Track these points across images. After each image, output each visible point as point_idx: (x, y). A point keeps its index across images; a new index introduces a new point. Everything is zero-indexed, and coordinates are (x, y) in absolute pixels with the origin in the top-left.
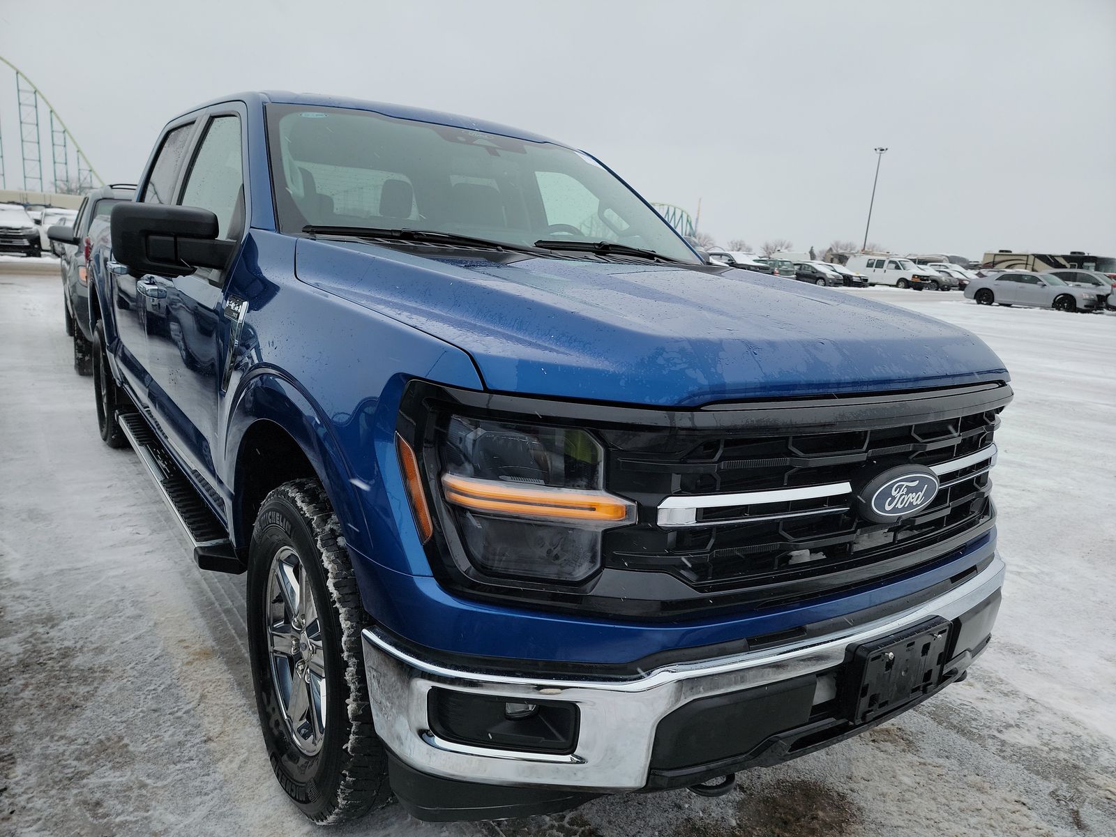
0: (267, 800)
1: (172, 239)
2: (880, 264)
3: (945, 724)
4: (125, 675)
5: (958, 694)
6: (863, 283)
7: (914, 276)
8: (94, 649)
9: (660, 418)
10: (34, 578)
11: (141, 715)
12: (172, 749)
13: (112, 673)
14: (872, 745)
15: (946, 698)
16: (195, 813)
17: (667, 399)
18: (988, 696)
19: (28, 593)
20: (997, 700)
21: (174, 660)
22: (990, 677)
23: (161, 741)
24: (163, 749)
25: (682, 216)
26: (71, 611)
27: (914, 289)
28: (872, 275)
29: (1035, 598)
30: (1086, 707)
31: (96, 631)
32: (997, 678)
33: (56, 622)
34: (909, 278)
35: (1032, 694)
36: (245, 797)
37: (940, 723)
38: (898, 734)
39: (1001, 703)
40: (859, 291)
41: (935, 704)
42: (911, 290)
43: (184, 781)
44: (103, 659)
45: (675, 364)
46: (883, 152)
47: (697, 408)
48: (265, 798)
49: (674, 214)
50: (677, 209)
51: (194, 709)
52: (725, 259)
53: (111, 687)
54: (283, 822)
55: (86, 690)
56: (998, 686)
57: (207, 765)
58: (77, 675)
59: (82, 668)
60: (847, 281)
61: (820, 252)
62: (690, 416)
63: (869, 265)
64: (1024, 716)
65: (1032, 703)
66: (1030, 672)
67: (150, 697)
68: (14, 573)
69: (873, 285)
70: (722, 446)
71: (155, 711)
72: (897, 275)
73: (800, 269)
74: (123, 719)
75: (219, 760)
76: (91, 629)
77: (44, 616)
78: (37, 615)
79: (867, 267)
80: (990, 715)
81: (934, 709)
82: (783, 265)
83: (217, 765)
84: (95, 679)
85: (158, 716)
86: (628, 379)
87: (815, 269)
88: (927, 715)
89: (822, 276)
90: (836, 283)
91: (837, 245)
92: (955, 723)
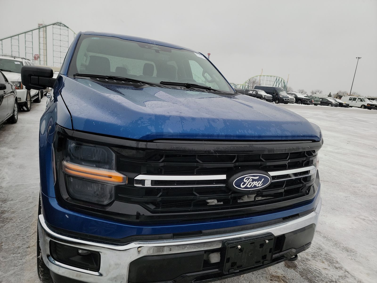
0: (35, 271)
1: (37, 77)
2: (355, 99)
3: (304, 277)
4: (16, 222)
5: (316, 265)
6: (347, 106)
7: (368, 104)
8: (12, 212)
9: (133, 144)
10: (8, 186)
11: (13, 235)
12: (15, 249)
13: (13, 220)
14: (270, 282)
15: (310, 266)
16: (9, 272)
17: (137, 137)
18: (329, 268)
19: (4, 191)
20: (331, 270)
21: (34, 218)
22: (333, 260)
23: (14, 245)
24: (13, 248)
25: (282, 80)
26: (13, 198)
27: (368, 109)
28: (351, 103)
29: (367, 230)
30: (371, 278)
31: (16, 206)
32: (336, 261)
33: (6, 201)
34: (366, 105)
35: (348, 269)
36: (28, 269)
37: (302, 277)
38: (283, 278)
39: (333, 271)
40: (345, 109)
41: (304, 268)
42: (367, 109)
43: (12, 261)
44: (13, 215)
45: (144, 124)
46: (359, 59)
47: (151, 141)
48: (34, 271)
49: (279, 79)
50: (280, 78)
51: (30, 236)
52: (294, 96)
53: (9, 225)
54: (35, 280)
55: (1, 225)
56: (335, 264)
57: (22, 256)
58: (2, 220)
59: (5, 217)
60: (341, 105)
61: (334, 95)
62: (146, 144)
63: (350, 100)
64: (340, 278)
65: (347, 273)
66: (351, 260)
67: (19, 230)
68: (4, 185)
69: (351, 107)
70: (164, 157)
71: (18, 235)
72: (361, 104)
73: (322, 100)
74: (7, 236)
75: (28, 255)
76: (15, 205)
77: (4, 199)
78: (2, 199)
79: (349, 100)
80: (326, 276)
81: (303, 270)
82: (316, 98)
83: (26, 257)
84: (6, 221)
85: (18, 237)
86: (124, 128)
87: (328, 100)
88: (299, 272)
89: (331, 103)
90: (336, 105)
91: (340, 92)
92: (309, 277)
